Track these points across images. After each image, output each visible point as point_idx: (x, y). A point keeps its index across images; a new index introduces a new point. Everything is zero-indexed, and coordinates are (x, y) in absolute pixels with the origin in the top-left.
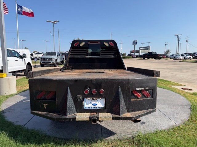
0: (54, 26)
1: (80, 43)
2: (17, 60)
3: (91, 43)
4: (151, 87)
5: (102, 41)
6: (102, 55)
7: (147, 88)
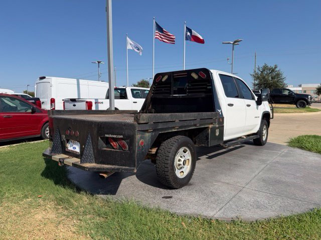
0: (233, 50)
1: (163, 78)
2: (136, 102)
3: (178, 76)
4: (127, 135)
5: (189, 72)
6: (189, 92)
7: (122, 136)
